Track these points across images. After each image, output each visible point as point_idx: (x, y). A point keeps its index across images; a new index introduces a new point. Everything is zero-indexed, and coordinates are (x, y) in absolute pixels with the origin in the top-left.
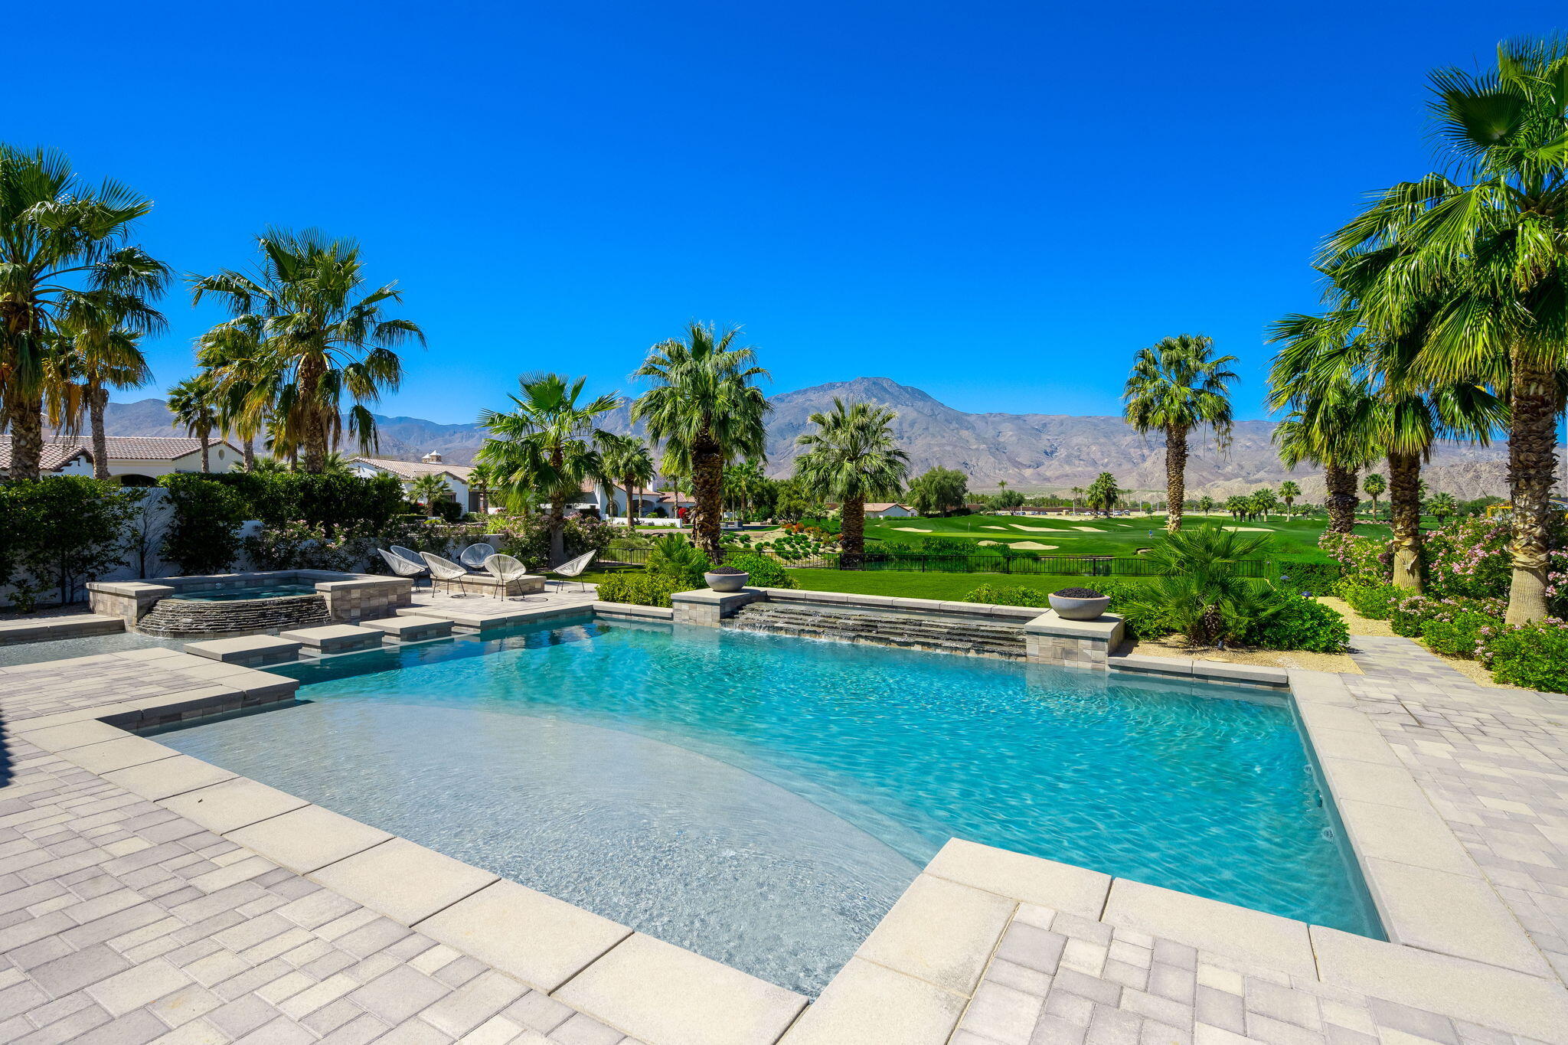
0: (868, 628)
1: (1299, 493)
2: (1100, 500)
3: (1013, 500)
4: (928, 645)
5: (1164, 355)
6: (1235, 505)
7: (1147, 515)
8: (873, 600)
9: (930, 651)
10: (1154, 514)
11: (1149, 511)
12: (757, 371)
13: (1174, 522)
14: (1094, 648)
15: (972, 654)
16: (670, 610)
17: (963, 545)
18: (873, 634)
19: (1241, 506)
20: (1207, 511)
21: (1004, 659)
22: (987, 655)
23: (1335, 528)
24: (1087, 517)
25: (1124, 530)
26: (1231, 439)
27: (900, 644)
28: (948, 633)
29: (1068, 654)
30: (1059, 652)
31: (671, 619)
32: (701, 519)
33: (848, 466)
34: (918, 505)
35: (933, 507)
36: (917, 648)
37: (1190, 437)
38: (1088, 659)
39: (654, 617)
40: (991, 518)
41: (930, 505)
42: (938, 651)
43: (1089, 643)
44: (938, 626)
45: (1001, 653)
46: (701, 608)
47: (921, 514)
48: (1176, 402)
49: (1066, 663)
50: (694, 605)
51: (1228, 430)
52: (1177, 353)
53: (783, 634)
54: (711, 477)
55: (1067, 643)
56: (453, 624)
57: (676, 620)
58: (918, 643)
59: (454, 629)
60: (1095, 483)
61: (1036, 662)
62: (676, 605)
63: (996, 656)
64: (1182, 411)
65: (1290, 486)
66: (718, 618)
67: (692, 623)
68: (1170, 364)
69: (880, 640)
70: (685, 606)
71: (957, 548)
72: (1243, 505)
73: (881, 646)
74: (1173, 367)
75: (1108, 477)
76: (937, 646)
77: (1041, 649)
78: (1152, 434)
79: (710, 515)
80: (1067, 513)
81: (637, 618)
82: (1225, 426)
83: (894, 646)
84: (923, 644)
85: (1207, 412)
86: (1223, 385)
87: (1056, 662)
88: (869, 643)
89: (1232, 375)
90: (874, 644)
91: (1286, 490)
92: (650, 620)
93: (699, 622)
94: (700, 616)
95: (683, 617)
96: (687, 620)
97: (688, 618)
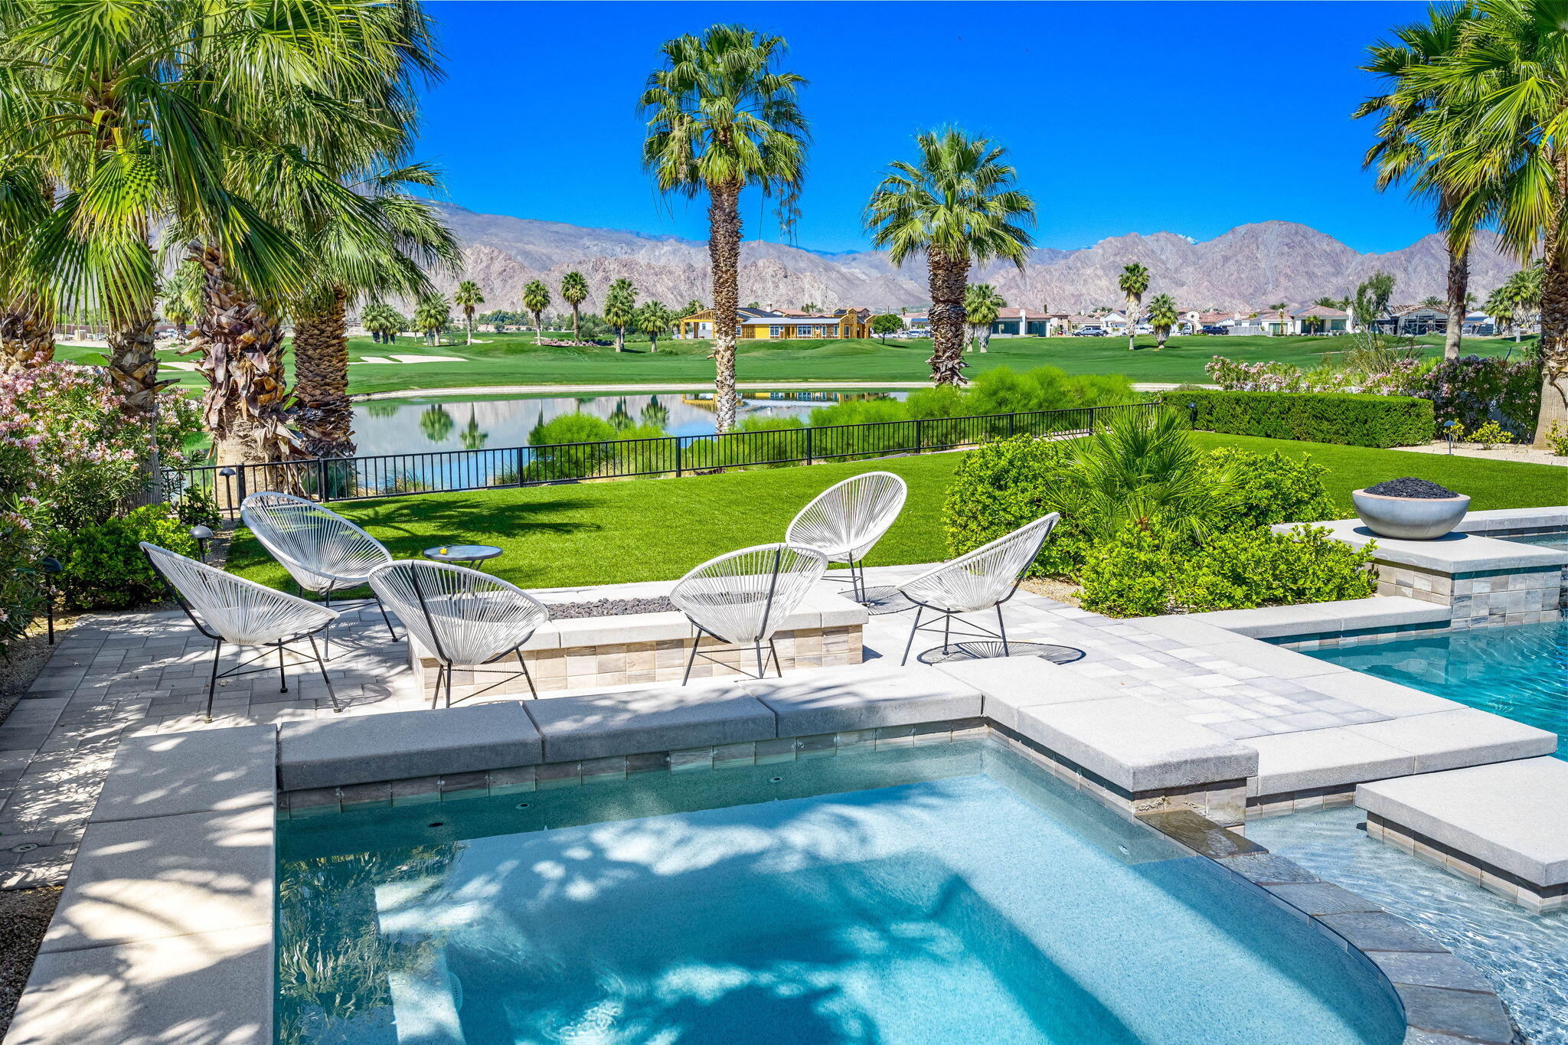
1: (481, 300)
6: (374, 318)
19: (383, 321)
31: (1447, 623)
50: (1503, 579)
57: (1453, 624)
62: (1459, 586)
70: (1479, 586)
72: (386, 318)
85: (788, 165)
91: (465, 295)
92: (1392, 636)
93: (1512, 618)
94: (1516, 603)
95: (1474, 614)
96: (1484, 618)
97: (1485, 612)
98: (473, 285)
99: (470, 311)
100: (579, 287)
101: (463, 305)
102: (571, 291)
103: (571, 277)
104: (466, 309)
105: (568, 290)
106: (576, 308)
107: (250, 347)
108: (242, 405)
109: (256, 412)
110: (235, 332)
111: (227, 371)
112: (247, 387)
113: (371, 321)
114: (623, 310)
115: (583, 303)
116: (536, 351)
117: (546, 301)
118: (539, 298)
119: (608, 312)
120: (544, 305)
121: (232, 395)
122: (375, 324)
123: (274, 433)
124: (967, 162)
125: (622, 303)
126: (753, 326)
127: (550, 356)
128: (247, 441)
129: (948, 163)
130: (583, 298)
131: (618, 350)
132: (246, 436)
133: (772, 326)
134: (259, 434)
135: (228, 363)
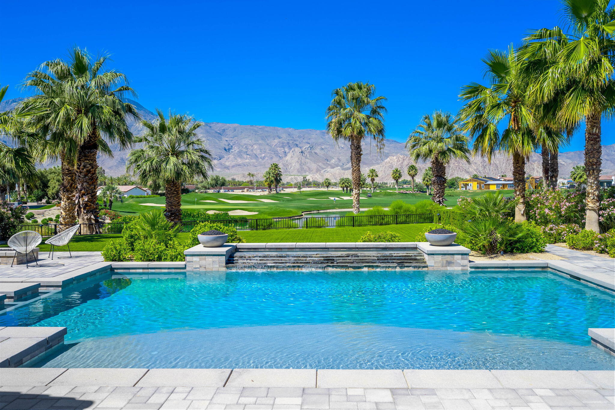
0: (329, 261)
1: (377, 176)
2: (272, 181)
3: (219, 182)
4: (373, 267)
5: (350, 93)
6: (343, 183)
7: (298, 190)
8: (313, 245)
9: (374, 270)
10: (302, 190)
11: (299, 188)
12: (127, 89)
13: (356, 194)
14: (462, 259)
15: (398, 269)
16: (184, 263)
17: (198, 214)
18: (335, 264)
19: (346, 184)
20: (328, 187)
21: (416, 270)
22: (406, 269)
23: (436, 195)
24: (266, 193)
25: (288, 200)
26: (384, 145)
27: (354, 268)
28: (378, 259)
29: (449, 263)
30: (445, 262)
31: (185, 268)
32: (86, 200)
33: (173, 159)
34: (151, 186)
35: (162, 188)
36: (365, 269)
37: (362, 143)
38: (459, 265)
39: (169, 268)
40: (206, 195)
41: (159, 187)
42: (378, 270)
43: (460, 256)
44: (369, 256)
45: (415, 267)
46: (210, 259)
47: (153, 193)
48: (358, 122)
49: (449, 268)
50: (204, 257)
51: (382, 140)
52: (357, 92)
53: (275, 270)
54: (92, 168)
55: (449, 258)
56: (39, 286)
57: (188, 269)
58: (366, 266)
59: (41, 290)
60: (268, 170)
61: (433, 269)
62: (188, 258)
63: (411, 269)
64: (361, 128)
65: (373, 171)
66: (224, 264)
67: (202, 270)
68: (353, 99)
69: (342, 267)
70: (195, 259)
71: (193, 216)
72: (348, 183)
73: (343, 270)
74: (355, 101)
75: (276, 166)
76: (377, 267)
77: (435, 263)
78: (341, 140)
79: (92, 196)
80: (247, 191)
81: (153, 271)
82: (381, 137)
83: (351, 270)
84: (369, 267)
85: (374, 129)
86: (381, 114)
87: (443, 269)
88: (334, 270)
89: (383, 108)
90: (338, 270)
91: (371, 174)
92: (166, 271)
93: (208, 269)
94: (209, 264)
95: (194, 266)
96: (198, 268)
97: (199, 266)
98: (374, 171)
99: (373, 180)
100: (414, 170)
101: (370, 178)
102: (411, 172)
103: (411, 166)
104: (371, 179)
105: (410, 172)
106: (413, 178)
107: (84, 194)
108: (82, 210)
109: (85, 212)
110: (81, 190)
111: (79, 200)
112: (83, 204)
113: (342, 184)
114: (429, 179)
115: (416, 176)
116: (395, 195)
117: (400, 176)
118: (397, 175)
119: (424, 180)
120: (399, 178)
121: (79, 207)
122: (344, 185)
123: (90, 217)
124: (440, 125)
125: (430, 177)
126: (489, 185)
127: (400, 197)
128: (83, 219)
129: (434, 124)
130: (416, 175)
131: (428, 194)
132: (83, 218)
133: (497, 184)
134: (86, 217)
135: (79, 198)
